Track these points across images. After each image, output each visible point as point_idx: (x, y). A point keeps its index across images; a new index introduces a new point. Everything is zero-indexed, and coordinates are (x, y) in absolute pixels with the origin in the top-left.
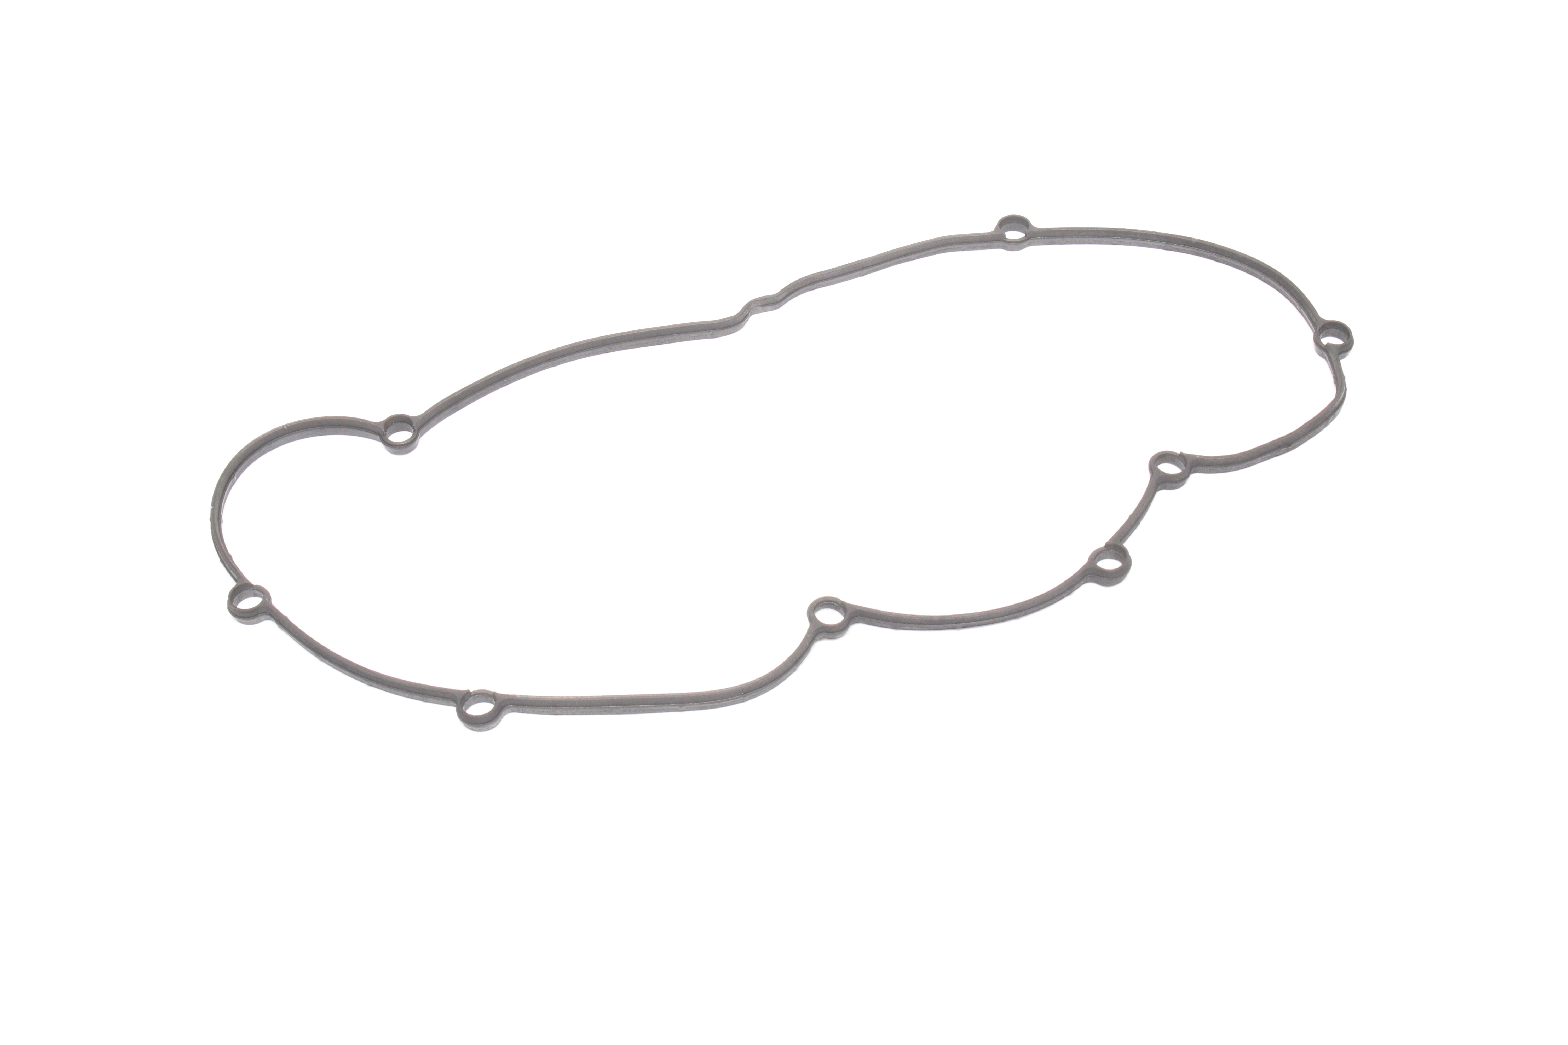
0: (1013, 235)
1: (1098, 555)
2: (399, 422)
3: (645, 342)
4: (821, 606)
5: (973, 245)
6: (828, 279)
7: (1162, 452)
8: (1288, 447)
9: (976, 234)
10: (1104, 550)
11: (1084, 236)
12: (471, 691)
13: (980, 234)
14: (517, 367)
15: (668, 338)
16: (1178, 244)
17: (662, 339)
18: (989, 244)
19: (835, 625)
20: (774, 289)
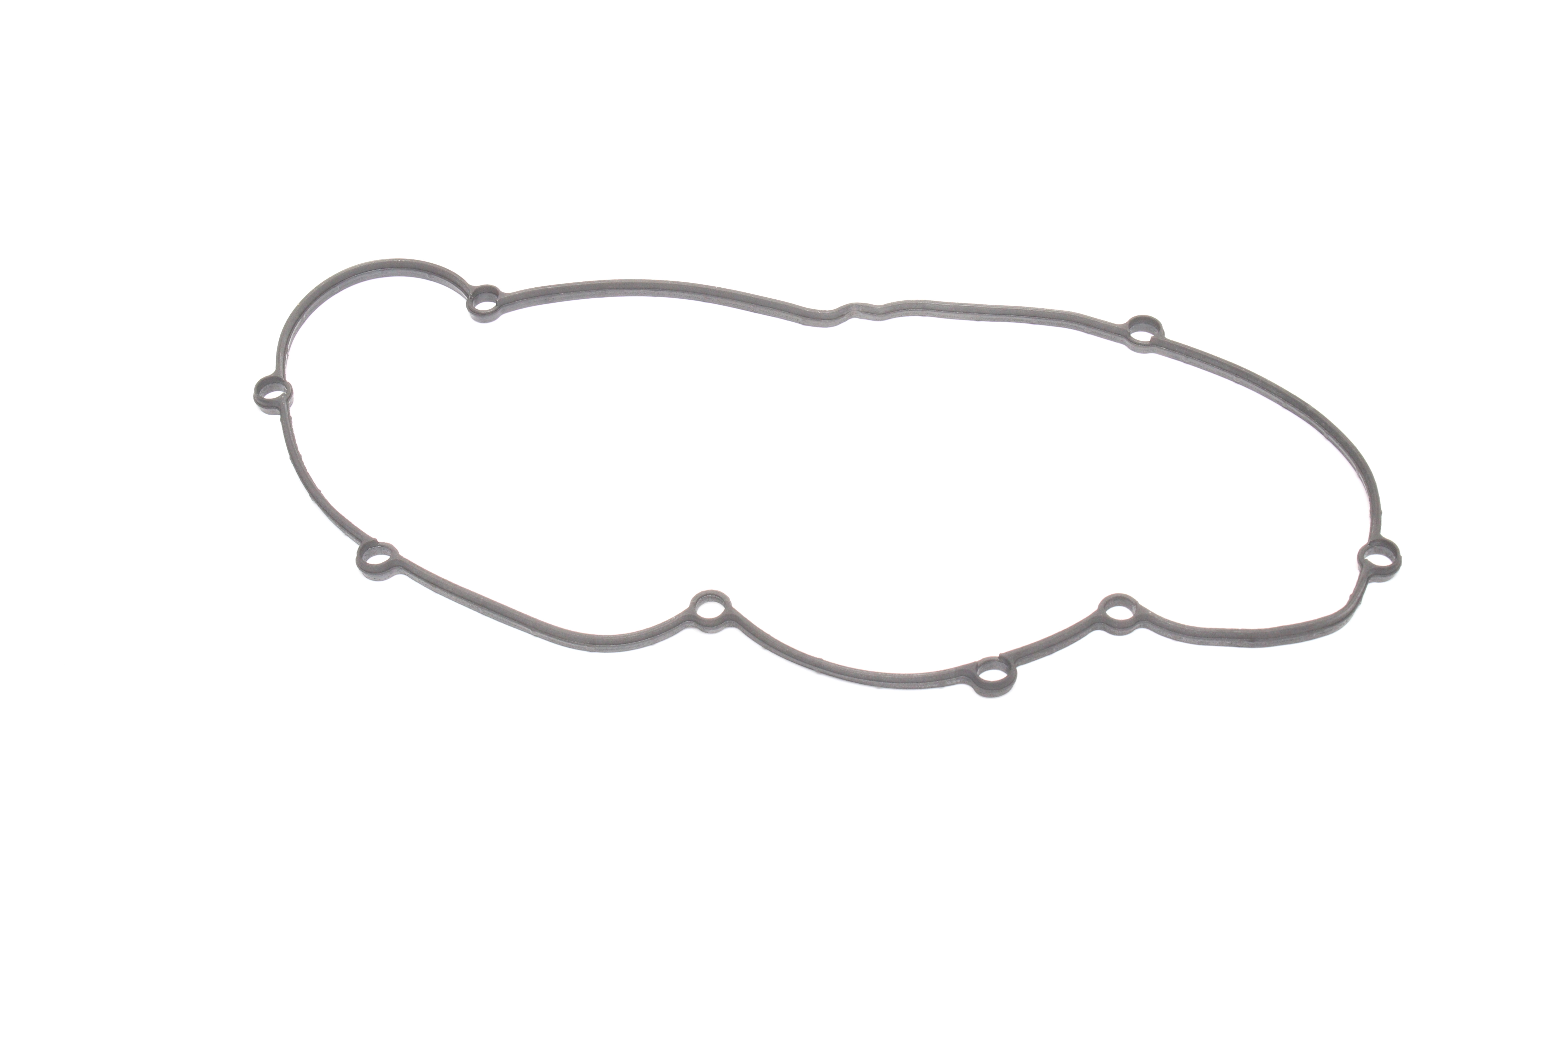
0: (1143, 336)
1: (988, 664)
2: (489, 292)
3: (740, 304)
4: (712, 598)
5: (1097, 331)
6: (940, 310)
7: (1121, 594)
8: (1251, 641)
9: (1103, 321)
10: (997, 661)
11: (1208, 363)
12: (379, 541)
13: (1106, 322)
14: (616, 283)
15: (762, 309)
16: (1294, 406)
17: (758, 308)
18: (1113, 336)
19: (705, 619)
20: (879, 300)
